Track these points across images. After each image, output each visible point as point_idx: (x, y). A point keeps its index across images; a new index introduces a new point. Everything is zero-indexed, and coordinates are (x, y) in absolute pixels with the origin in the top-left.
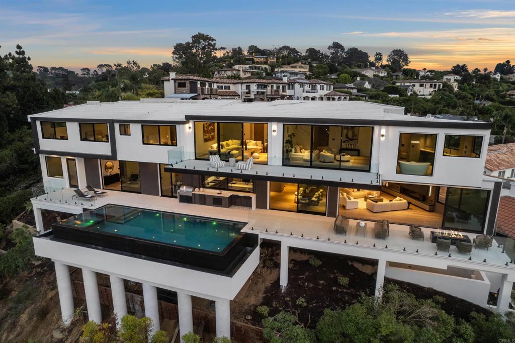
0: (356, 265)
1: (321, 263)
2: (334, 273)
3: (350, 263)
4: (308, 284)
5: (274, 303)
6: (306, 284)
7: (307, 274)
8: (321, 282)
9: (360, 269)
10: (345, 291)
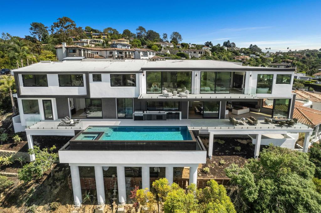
0: (239, 141)
1: (224, 142)
2: (231, 146)
3: (236, 140)
4: (221, 153)
5: (209, 165)
6: (220, 153)
7: (218, 148)
8: (227, 151)
9: (241, 143)
10: (239, 153)
